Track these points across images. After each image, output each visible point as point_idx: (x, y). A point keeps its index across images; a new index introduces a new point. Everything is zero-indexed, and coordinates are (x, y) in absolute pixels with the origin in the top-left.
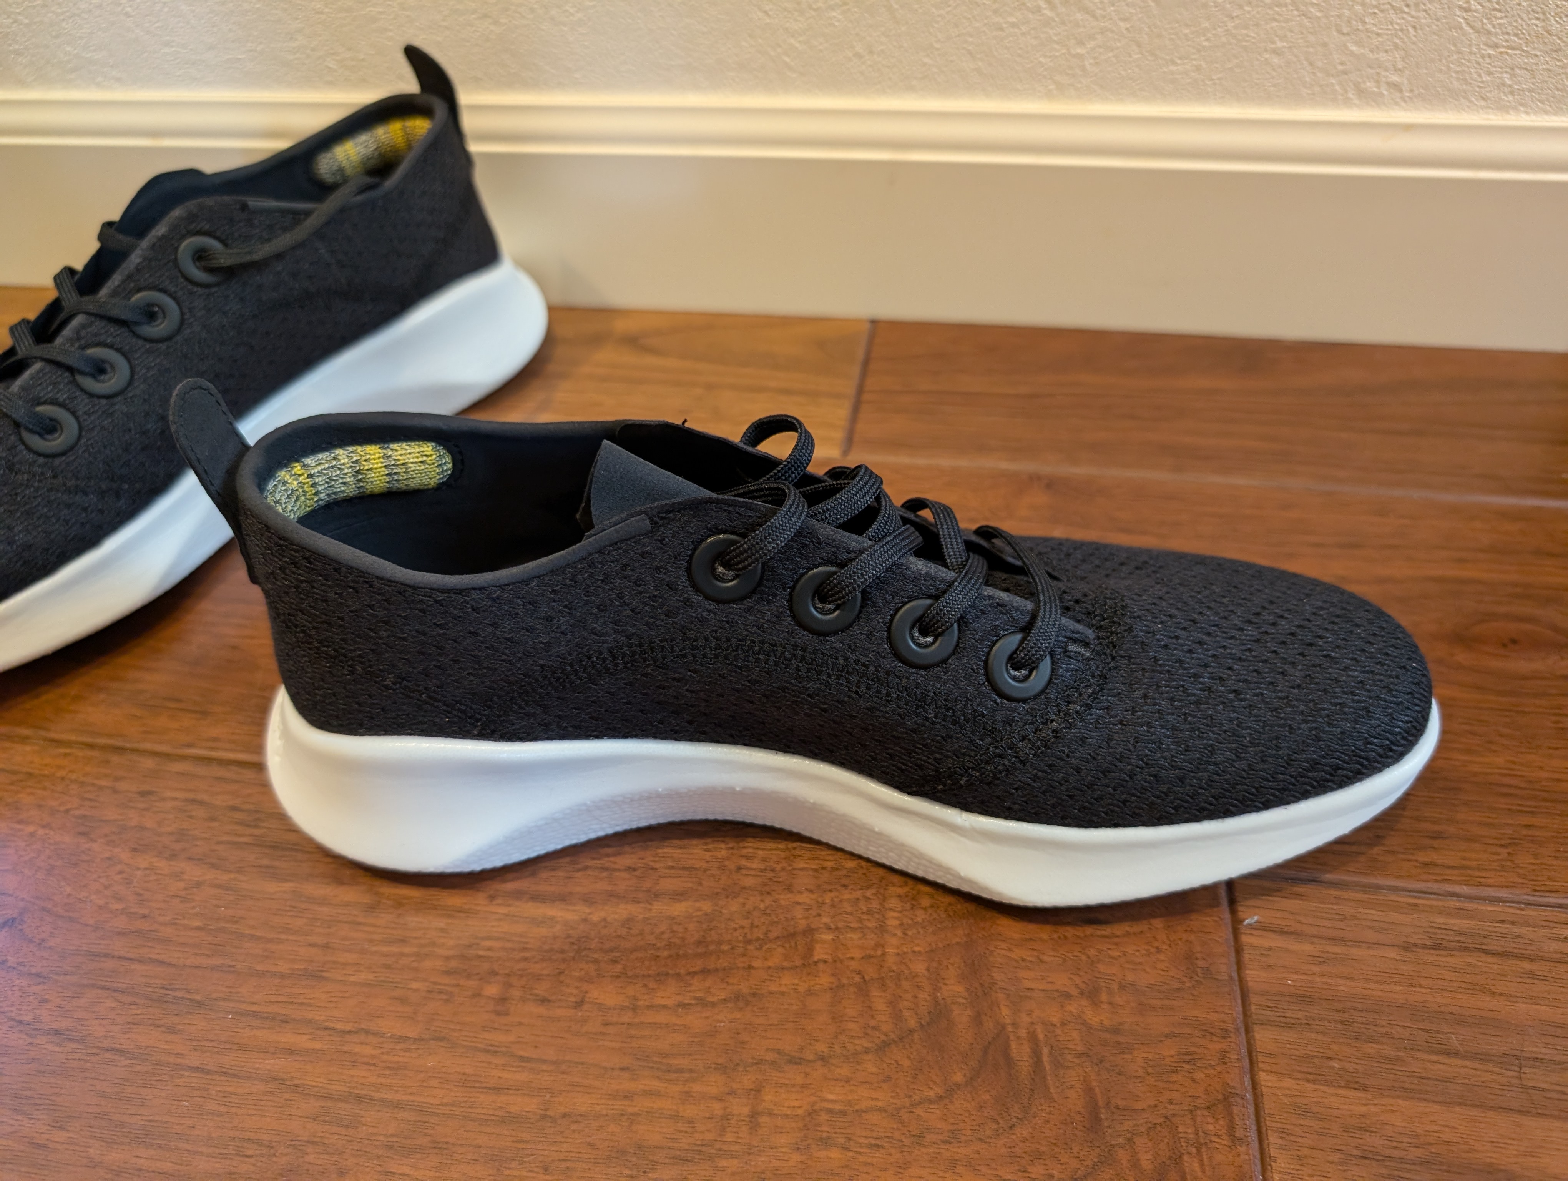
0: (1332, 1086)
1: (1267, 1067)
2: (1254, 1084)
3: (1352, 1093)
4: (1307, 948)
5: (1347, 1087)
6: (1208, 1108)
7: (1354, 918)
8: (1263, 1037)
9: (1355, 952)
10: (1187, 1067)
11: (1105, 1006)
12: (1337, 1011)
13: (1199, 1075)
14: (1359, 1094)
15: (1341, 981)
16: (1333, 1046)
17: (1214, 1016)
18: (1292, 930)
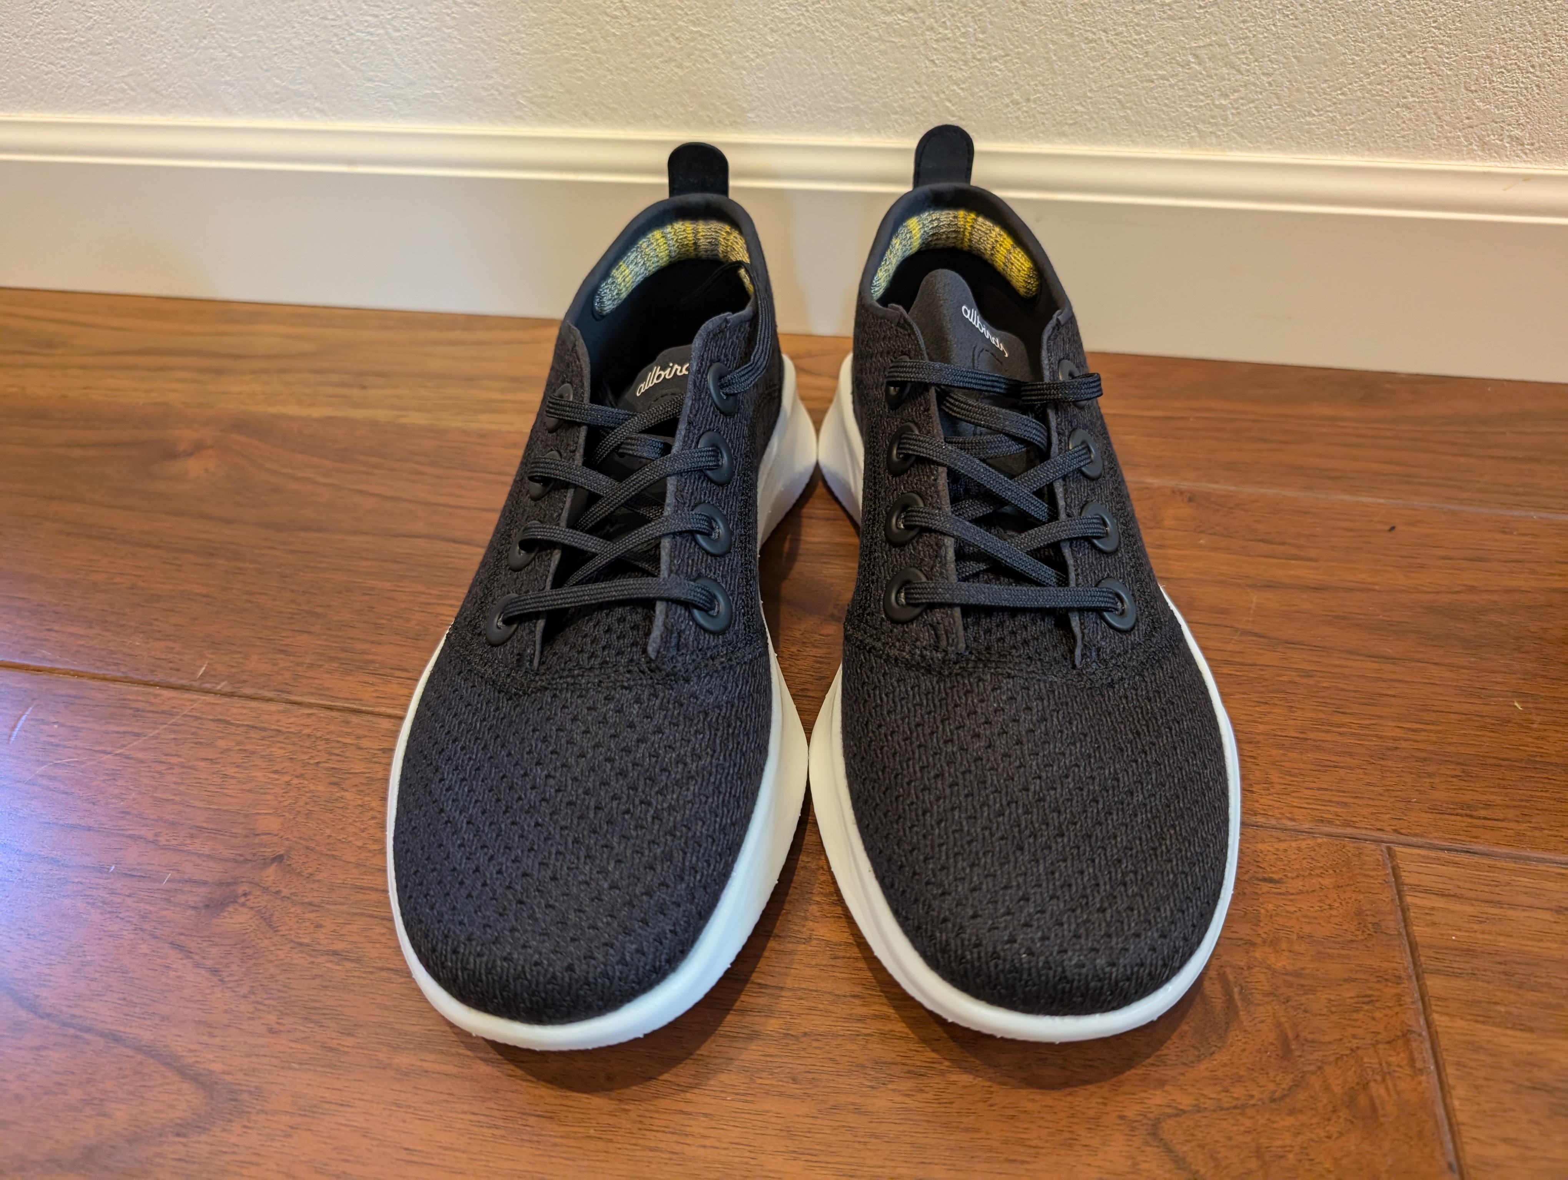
0: (1499, 1026)
1: (1439, 1009)
2: (1429, 1024)
3: (1519, 1034)
4: (1469, 909)
5: (1512, 1028)
6: (1389, 1042)
7: (1509, 884)
8: (1434, 984)
9: (1511, 913)
10: (1366, 1007)
11: (1286, 953)
12: (1500, 963)
13: (1378, 1015)
14: (1526, 1035)
15: (1501, 938)
16: (1498, 993)
17: (1386, 965)
18: (1452, 893)
